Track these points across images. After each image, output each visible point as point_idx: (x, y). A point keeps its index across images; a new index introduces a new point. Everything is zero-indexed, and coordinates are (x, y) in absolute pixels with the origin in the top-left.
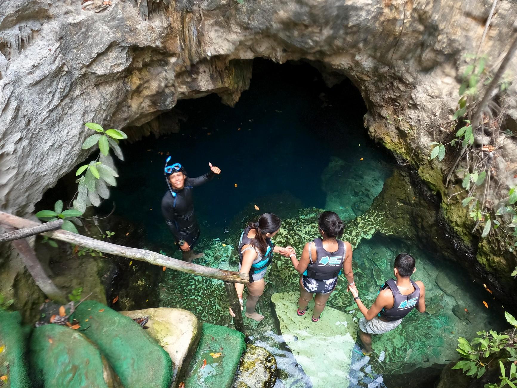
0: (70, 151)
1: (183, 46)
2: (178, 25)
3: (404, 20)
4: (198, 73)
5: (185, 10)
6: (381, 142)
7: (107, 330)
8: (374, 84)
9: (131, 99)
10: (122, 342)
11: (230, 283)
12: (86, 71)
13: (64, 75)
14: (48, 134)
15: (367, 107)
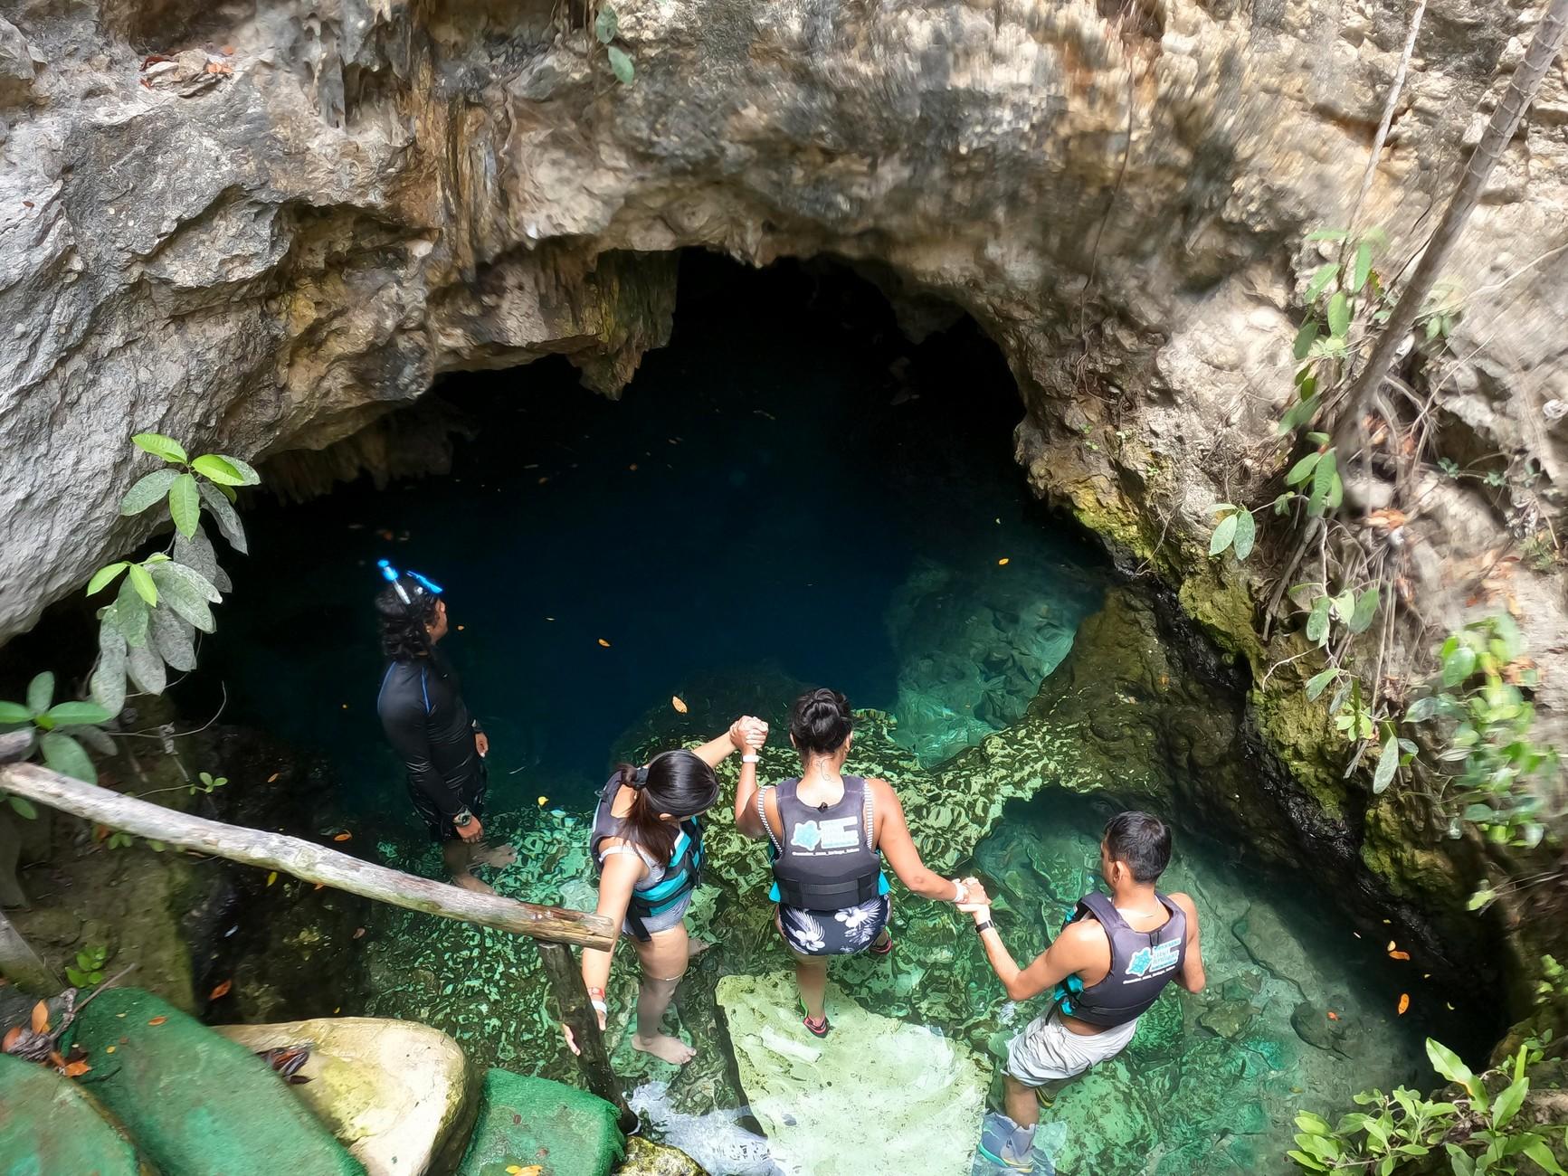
0: (83, 518)
1: (453, 207)
2: (438, 145)
3: (1130, 131)
4: (500, 292)
5: (461, 98)
6: (1068, 506)
7: (173, 1081)
8: (1044, 329)
9: (290, 365)
10: (214, 1122)
11: (555, 946)
12: (142, 273)
13: (71, 284)
14: (12, 463)
15: (1026, 401)
